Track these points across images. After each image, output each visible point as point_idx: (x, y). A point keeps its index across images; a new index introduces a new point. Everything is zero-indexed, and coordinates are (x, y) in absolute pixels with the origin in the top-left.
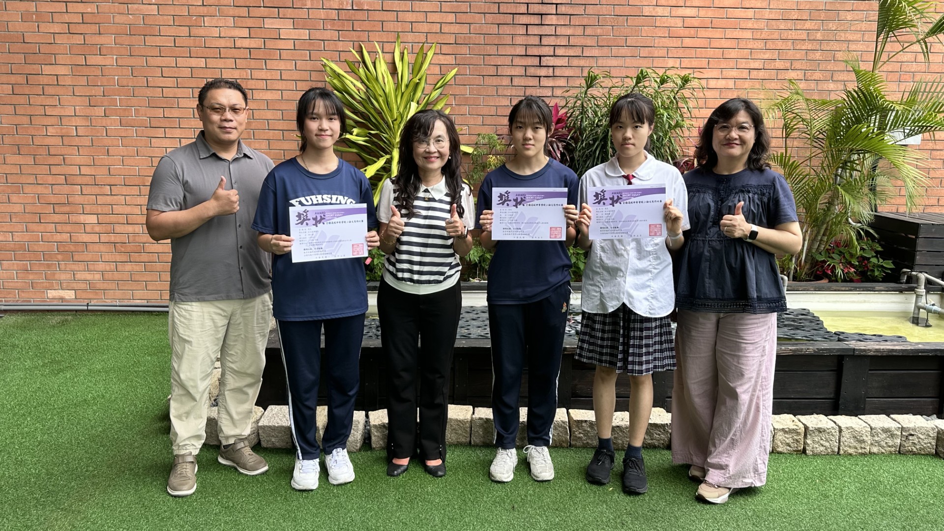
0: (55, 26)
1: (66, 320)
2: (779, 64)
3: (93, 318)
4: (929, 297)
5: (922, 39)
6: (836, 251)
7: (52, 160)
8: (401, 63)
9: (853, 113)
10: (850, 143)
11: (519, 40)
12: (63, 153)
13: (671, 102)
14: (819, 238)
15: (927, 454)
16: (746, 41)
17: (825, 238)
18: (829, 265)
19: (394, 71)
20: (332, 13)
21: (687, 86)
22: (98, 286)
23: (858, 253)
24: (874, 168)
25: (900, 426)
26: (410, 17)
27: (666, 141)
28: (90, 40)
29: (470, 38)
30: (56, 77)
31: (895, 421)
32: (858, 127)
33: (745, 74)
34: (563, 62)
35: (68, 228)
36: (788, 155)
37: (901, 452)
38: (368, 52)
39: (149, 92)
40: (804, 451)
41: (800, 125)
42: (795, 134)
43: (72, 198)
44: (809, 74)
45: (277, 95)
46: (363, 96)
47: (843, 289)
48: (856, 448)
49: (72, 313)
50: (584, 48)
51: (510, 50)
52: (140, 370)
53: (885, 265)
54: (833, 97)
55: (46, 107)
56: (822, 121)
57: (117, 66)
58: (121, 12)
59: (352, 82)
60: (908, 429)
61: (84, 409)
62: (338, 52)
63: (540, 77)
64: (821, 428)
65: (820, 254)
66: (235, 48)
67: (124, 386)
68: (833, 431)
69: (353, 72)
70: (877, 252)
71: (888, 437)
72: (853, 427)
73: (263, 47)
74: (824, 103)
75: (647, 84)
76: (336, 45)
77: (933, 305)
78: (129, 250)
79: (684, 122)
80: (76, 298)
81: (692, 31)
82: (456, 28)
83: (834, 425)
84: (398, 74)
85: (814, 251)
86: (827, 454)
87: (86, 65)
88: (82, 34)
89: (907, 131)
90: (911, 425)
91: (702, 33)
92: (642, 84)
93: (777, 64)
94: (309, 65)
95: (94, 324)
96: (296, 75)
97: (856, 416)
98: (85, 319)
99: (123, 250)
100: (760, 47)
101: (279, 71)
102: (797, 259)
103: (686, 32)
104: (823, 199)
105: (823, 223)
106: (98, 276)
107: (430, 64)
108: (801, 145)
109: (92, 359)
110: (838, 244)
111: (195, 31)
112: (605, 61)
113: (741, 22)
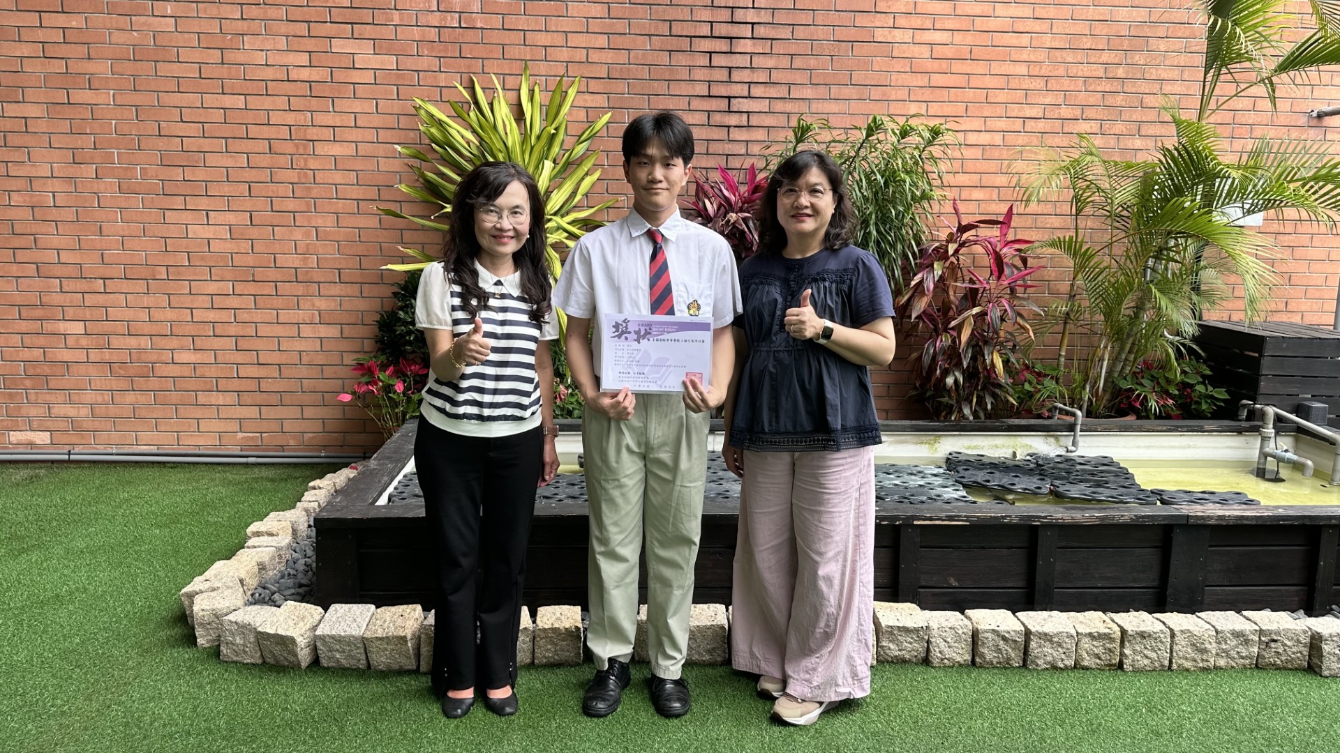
0: (23, 46)
1: (37, 476)
2: (1065, 112)
3: (77, 472)
4: (1278, 439)
5: (1267, 78)
6: (1145, 375)
7: (17, 242)
8: (530, 104)
9: (1172, 180)
10: (1168, 223)
11: (699, 74)
12: (33, 232)
13: (916, 163)
14: (1123, 357)
15: (1296, 669)
16: (1019, 79)
17: (1132, 357)
18: (1139, 395)
19: (519, 115)
20: (430, 31)
21: (940, 140)
22: (86, 425)
23: (1179, 378)
24: (1198, 259)
25: (1258, 628)
26: (543, 39)
27: (907, 220)
28: (75, 67)
29: (629, 70)
30: (24, 120)
31: (1250, 620)
32: (1179, 201)
33: (1018, 125)
34: (762, 106)
35: (41, 340)
36: (1079, 240)
37: (1259, 666)
38: (482, 88)
39: (161, 144)
40: (1120, 666)
41: (1096, 198)
42: (1088, 210)
43: (48, 297)
44: (1106, 125)
45: (349, 150)
46: (475, 152)
47: (1160, 428)
48: (1195, 661)
49: (46, 465)
50: (792, 86)
51: (686, 89)
52: (143, 549)
53: (1216, 395)
54: (1141, 158)
55: (9, 164)
56: (1126, 192)
57: (115, 105)
58: (120, 27)
59: (458, 132)
60: (1270, 632)
61: (55, 609)
62: (439, 89)
63: (729, 127)
64: (1145, 632)
65: (1125, 379)
66: (288, 81)
67: (117, 573)
68: (1162, 636)
69: (460, 117)
70: (1204, 377)
71: (1241, 644)
72: (1191, 629)
73: (329, 80)
74: (1129, 166)
75: (881, 137)
76: (435, 78)
77: (1286, 451)
78: (131, 372)
79: (933, 193)
80: (52, 444)
81: (944, 64)
82: (609, 56)
83: (1162, 627)
84: (525, 120)
85: (1116, 375)
86: (1154, 670)
87: (69, 103)
88: (63, 58)
89: (1247, 206)
90: (1274, 627)
91: (958, 67)
92: (874, 137)
93: (1062, 111)
94: (397, 107)
95: (78, 481)
96: (377, 121)
97: (1193, 613)
98: (65, 474)
99: (122, 372)
100: (1038, 87)
101: (353, 115)
102: (1092, 387)
103: (935, 65)
104: (1128, 303)
105: (1129, 335)
106: (84, 411)
107: (572, 106)
108: (1096, 226)
109: (71, 533)
110: (1148, 366)
111: (230, 56)
112: (820, 105)
113: (1012, 53)
